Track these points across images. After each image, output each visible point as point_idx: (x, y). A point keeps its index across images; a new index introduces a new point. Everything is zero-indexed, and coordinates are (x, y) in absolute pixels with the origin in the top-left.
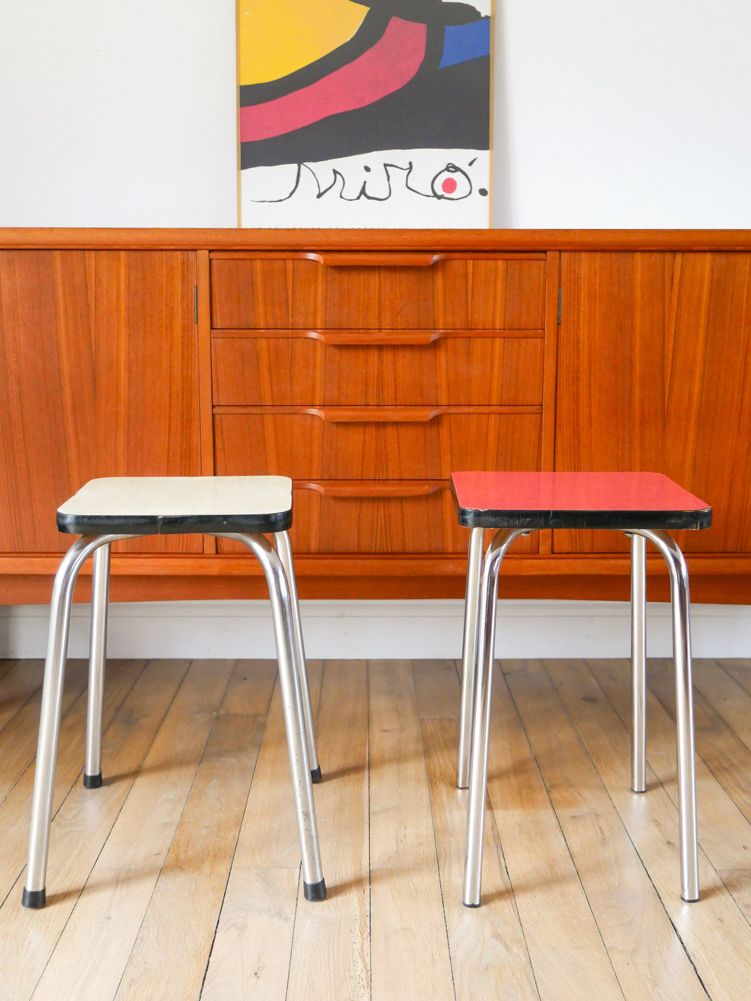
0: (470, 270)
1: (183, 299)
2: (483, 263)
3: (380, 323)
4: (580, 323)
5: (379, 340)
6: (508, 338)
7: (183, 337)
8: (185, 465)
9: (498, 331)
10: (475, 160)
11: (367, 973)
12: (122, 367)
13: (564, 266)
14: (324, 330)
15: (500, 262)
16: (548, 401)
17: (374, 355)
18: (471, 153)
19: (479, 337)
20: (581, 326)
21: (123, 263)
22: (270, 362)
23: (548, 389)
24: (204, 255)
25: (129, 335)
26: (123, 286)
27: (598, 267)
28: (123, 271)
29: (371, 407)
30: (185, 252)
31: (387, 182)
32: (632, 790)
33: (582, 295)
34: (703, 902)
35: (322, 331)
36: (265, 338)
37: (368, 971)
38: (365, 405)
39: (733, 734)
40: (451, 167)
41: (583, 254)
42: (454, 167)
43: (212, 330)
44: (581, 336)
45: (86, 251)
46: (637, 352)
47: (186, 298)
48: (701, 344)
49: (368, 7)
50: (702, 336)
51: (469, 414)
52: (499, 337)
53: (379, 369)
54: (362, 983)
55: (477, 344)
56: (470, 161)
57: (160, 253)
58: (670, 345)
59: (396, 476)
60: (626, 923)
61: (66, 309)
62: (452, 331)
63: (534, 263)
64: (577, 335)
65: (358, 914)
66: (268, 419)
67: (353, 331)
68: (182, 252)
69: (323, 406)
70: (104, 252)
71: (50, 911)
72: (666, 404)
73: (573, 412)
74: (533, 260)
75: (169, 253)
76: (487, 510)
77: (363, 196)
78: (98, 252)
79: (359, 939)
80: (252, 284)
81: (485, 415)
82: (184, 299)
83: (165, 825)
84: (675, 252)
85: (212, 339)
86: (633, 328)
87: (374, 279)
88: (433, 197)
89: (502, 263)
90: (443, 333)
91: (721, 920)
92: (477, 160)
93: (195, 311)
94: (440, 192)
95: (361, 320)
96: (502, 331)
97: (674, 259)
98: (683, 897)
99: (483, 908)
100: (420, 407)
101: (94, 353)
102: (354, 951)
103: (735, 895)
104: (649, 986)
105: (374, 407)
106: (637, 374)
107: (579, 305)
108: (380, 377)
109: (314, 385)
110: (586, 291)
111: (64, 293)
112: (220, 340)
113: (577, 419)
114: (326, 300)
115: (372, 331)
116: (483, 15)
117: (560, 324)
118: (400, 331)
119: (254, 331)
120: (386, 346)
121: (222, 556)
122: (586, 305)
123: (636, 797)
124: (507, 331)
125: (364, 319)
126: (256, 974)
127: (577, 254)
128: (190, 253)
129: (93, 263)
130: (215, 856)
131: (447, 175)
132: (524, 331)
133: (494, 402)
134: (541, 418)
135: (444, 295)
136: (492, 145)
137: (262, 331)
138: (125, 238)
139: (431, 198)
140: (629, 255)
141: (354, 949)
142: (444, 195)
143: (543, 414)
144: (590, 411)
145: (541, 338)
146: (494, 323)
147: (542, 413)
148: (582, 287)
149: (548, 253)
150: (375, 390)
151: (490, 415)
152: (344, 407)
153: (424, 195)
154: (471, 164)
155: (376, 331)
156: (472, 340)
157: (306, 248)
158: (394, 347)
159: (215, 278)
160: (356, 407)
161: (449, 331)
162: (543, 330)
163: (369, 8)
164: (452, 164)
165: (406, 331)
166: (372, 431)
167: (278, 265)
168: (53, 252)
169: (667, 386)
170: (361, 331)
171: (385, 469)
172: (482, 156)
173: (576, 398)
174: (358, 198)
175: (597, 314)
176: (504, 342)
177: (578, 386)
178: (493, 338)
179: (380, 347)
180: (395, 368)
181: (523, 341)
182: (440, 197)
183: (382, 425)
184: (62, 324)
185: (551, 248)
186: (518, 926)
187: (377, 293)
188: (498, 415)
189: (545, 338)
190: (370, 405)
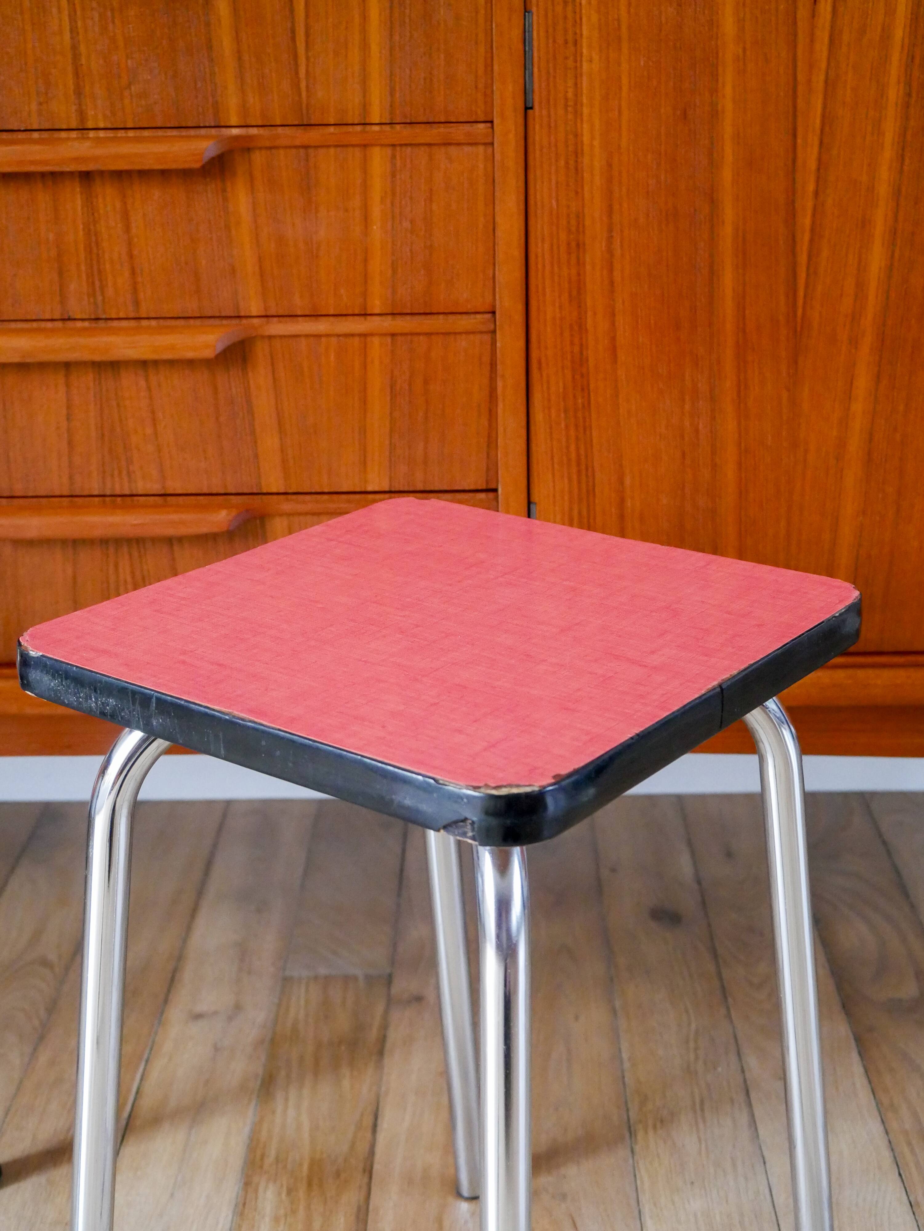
3: (82, 114)
4: (582, 105)
5: (76, 159)
6: (401, 145)
9: (376, 128)
16: (510, 302)
17: (73, 199)
19: (328, 146)
20: (586, 111)
23: (509, 272)
29: (79, 324)
33: (585, 32)
38: (63, 320)
44: (586, 139)
46: (727, 174)
48: (888, 154)
51: (318, 336)
52: (381, 145)
53: (88, 233)
55: (327, 163)
59: (156, 488)
62: (261, 131)
64: (576, 136)
67: (15, 136)
72: (800, 303)
73: (571, 326)
81: (357, 339)
86: (715, 114)
90: (237, 138)
95: (34, 107)
96: (387, 128)
100: (198, 322)
105: (86, 324)
106: (727, 231)
107: (577, 57)
108: (93, 249)
110: (595, 18)
113: (581, 345)
115: (63, 135)
117: (531, 108)
118: (131, 134)
120: (101, 173)
122: (596, 57)
124: (398, 127)
125: (41, 104)
132: (442, 129)
133: (377, 306)
134: (494, 343)
135: (237, 39)
143: (498, 331)
144: (613, 324)
145: (485, 144)
146: (365, 107)
147: (494, 332)
148: (584, 11)
150: (84, 281)
151: (369, 339)
152: (13, 325)
155: (74, 134)
156: (311, 151)
160: (43, 325)
161: (254, 131)
162: (489, 125)
165: (146, 133)
166: (86, 385)
169: (803, 258)
170: (36, 135)
171: (124, 472)
173: (577, 293)
175: (625, 81)
176: (393, 157)
177: (580, 263)
178: (365, 146)
179: (85, 178)
180: (127, 229)
181: (440, 154)
183: (105, 369)
187: (67, 36)
188: (389, 339)
189: (496, 145)
190: (75, 319)
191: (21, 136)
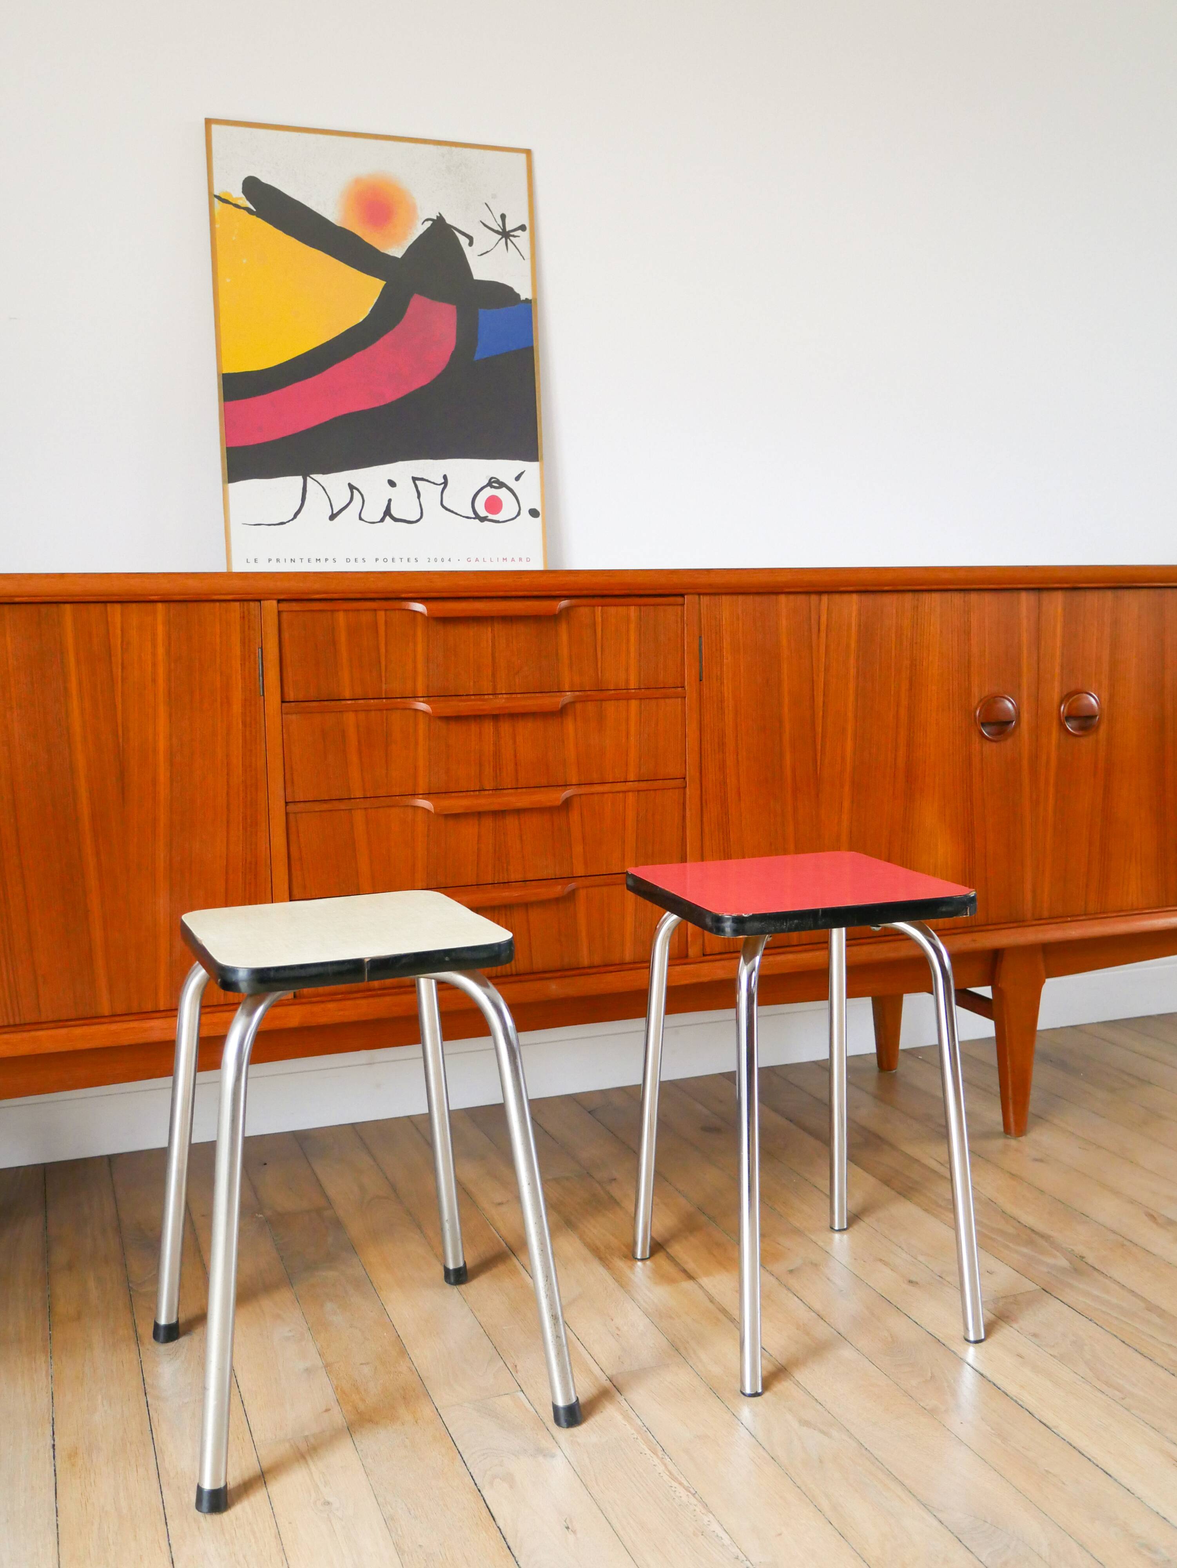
0: (599, 619)
1: (243, 665)
2: (612, 610)
3: (494, 687)
4: (724, 679)
5: (499, 708)
6: (644, 699)
7: (244, 714)
8: (250, 883)
9: (633, 691)
10: (522, 473)
11: (695, 1497)
12: (161, 757)
13: (704, 611)
14: (427, 698)
15: (633, 608)
16: (691, 772)
17: (488, 728)
18: (518, 465)
19: (611, 700)
20: (725, 682)
21: (160, 618)
22: (359, 742)
23: (692, 758)
24: (271, 606)
25: (170, 715)
26: (161, 651)
27: (740, 612)
28: (160, 630)
29: (487, 792)
30: (245, 603)
31: (418, 500)
32: (832, 1228)
33: (725, 646)
34: (989, 1340)
35: (425, 699)
36: (353, 711)
37: (695, 1494)
38: (479, 790)
39: (893, 1147)
40: (494, 482)
41: (724, 597)
42: (498, 481)
43: (284, 704)
44: (726, 695)
45: (109, 605)
46: (786, 709)
47: (247, 663)
48: (851, 698)
49: (384, 280)
50: (852, 686)
51: (603, 793)
52: (635, 699)
53: (495, 744)
54: (698, 1510)
55: (610, 708)
56: (516, 475)
57: (212, 604)
58: (819, 700)
59: (519, 877)
60: (929, 1379)
61: (80, 684)
62: (581, 693)
63: (669, 608)
64: (721, 693)
65: (633, 1431)
66: (359, 816)
67: (463, 698)
68: (242, 603)
69: (427, 795)
70: (134, 605)
71: (239, 1511)
72: (818, 768)
73: (720, 783)
74: (669, 605)
75: (224, 604)
76: (751, 914)
77: (388, 518)
78: (125, 605)
79: (656, 1461)
80: (334, 643)
81: (621, 795)
82: (245, 664)
83: (307, 1370)
84: (820, 593)
85: (283, 715)
86: (780, 682)
87: (486, 634)
88: (474, 518)
89: (635, 610)
90: (571, 696)
91: (1019, 1356)
92: (525, 473)
93: (260, 679)
94: (482, 512)
95: (472, 683)
96: (637, 691)
97: (820, 600)
98: (967, 1338)
99: (767, 1395)
100: (546, 789)
101: (121, 740)
102: (661, 1475)
103: (1015, 1326)
104: (999, 1441)
105: (491, 792)
106: (787, 736)
107: (722, 656)
108: (497, 754)
109: (416, 767)
110: (729, 640)
111: (78, 662)
112: (294, 717)
113: (725, 792)
114: (428, 660)
115: (486, 697)
116: (523, 298)
117: (702, 680)
118: (520, 696)
119: (338, 702)
120: (504, 715)
121: (304, 1000)
122: (730, 659)
123: (837, 1236)
124: (643, 690)
125: (474, 682)
126: (568, 1528)
127: (717, 597)
128: (252, 604)
129: (118, 619)
130: (404, 1398)
131: (489, 492)
132: (662, 691)
133: (632, 777)
134: (685, 793)
135: (570, 650)
136: (542, 457)
137: (349, 702)
138: (165, 586)
139: (472, 519)
140: (774, 597)
141: (660, 1473)
142: (487, 517)
143: (687, 787)
144: (739, 781)
145: (682, 697)
146: (627, 681)
148: (724, 636)
149: (686, 596)
150: (492, 771)
151: (627, 794)
152: (453, 794)
153: (464, 517)
154: (517, 478)
155: (491, 697)
156: (604, 703)
157: (403, 596)
158: (515, 716)
159: (286, 635)
160: (469, 793)
161: (578, 693)
162: (683, 688)
163: (385, 282)
164: (495, 478)
165: (526, 695)
166: (488, 823)
167: (366, 617)
168: (62, 605)
169: (819, 747)
170: (473, 697)
171: (505, 869)
172: (531, 468)
173: (722, 767)
174: (382, 520)
175: (742, 667)
176: (641, 704)
177: (724, 753)
178: (628, 699)
179: (496, 718)
180: (515, 742)
181: (662, 702)
182: (483, 519)
183: (499, 814)
184: (75, 704)
185: (689, 591)
186: (819, 1407)
187: (490, 650)
188: (636, 793)
189: (686, 699)
190: (486, 790)
191: (465, 698)
